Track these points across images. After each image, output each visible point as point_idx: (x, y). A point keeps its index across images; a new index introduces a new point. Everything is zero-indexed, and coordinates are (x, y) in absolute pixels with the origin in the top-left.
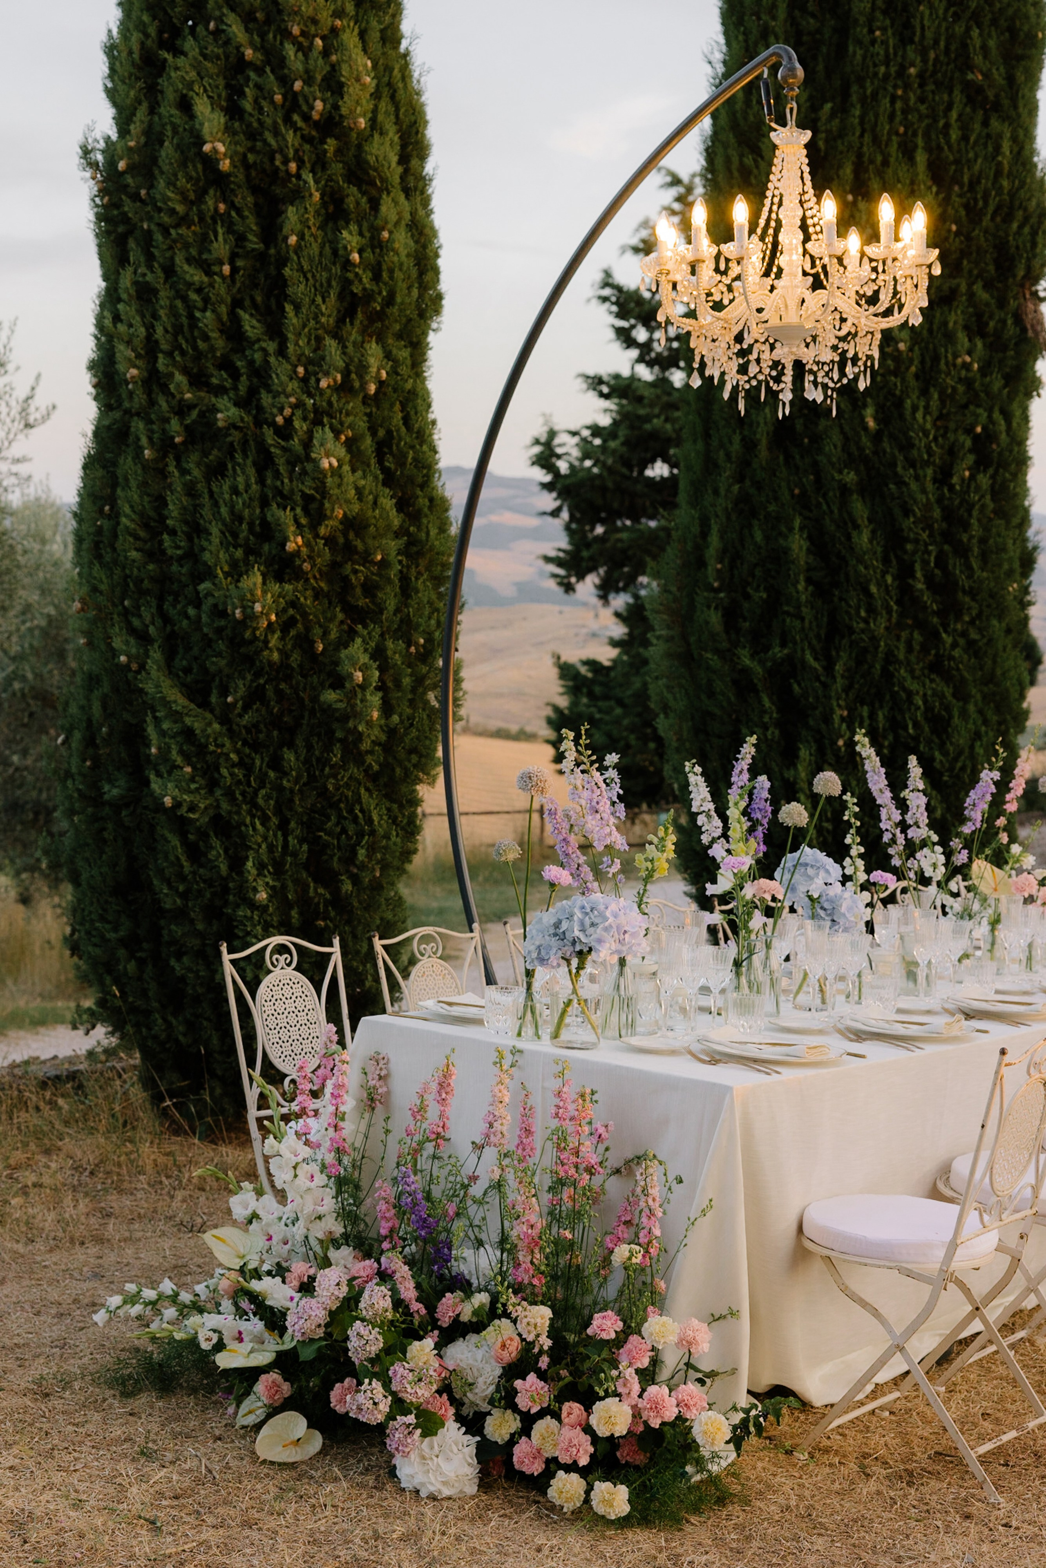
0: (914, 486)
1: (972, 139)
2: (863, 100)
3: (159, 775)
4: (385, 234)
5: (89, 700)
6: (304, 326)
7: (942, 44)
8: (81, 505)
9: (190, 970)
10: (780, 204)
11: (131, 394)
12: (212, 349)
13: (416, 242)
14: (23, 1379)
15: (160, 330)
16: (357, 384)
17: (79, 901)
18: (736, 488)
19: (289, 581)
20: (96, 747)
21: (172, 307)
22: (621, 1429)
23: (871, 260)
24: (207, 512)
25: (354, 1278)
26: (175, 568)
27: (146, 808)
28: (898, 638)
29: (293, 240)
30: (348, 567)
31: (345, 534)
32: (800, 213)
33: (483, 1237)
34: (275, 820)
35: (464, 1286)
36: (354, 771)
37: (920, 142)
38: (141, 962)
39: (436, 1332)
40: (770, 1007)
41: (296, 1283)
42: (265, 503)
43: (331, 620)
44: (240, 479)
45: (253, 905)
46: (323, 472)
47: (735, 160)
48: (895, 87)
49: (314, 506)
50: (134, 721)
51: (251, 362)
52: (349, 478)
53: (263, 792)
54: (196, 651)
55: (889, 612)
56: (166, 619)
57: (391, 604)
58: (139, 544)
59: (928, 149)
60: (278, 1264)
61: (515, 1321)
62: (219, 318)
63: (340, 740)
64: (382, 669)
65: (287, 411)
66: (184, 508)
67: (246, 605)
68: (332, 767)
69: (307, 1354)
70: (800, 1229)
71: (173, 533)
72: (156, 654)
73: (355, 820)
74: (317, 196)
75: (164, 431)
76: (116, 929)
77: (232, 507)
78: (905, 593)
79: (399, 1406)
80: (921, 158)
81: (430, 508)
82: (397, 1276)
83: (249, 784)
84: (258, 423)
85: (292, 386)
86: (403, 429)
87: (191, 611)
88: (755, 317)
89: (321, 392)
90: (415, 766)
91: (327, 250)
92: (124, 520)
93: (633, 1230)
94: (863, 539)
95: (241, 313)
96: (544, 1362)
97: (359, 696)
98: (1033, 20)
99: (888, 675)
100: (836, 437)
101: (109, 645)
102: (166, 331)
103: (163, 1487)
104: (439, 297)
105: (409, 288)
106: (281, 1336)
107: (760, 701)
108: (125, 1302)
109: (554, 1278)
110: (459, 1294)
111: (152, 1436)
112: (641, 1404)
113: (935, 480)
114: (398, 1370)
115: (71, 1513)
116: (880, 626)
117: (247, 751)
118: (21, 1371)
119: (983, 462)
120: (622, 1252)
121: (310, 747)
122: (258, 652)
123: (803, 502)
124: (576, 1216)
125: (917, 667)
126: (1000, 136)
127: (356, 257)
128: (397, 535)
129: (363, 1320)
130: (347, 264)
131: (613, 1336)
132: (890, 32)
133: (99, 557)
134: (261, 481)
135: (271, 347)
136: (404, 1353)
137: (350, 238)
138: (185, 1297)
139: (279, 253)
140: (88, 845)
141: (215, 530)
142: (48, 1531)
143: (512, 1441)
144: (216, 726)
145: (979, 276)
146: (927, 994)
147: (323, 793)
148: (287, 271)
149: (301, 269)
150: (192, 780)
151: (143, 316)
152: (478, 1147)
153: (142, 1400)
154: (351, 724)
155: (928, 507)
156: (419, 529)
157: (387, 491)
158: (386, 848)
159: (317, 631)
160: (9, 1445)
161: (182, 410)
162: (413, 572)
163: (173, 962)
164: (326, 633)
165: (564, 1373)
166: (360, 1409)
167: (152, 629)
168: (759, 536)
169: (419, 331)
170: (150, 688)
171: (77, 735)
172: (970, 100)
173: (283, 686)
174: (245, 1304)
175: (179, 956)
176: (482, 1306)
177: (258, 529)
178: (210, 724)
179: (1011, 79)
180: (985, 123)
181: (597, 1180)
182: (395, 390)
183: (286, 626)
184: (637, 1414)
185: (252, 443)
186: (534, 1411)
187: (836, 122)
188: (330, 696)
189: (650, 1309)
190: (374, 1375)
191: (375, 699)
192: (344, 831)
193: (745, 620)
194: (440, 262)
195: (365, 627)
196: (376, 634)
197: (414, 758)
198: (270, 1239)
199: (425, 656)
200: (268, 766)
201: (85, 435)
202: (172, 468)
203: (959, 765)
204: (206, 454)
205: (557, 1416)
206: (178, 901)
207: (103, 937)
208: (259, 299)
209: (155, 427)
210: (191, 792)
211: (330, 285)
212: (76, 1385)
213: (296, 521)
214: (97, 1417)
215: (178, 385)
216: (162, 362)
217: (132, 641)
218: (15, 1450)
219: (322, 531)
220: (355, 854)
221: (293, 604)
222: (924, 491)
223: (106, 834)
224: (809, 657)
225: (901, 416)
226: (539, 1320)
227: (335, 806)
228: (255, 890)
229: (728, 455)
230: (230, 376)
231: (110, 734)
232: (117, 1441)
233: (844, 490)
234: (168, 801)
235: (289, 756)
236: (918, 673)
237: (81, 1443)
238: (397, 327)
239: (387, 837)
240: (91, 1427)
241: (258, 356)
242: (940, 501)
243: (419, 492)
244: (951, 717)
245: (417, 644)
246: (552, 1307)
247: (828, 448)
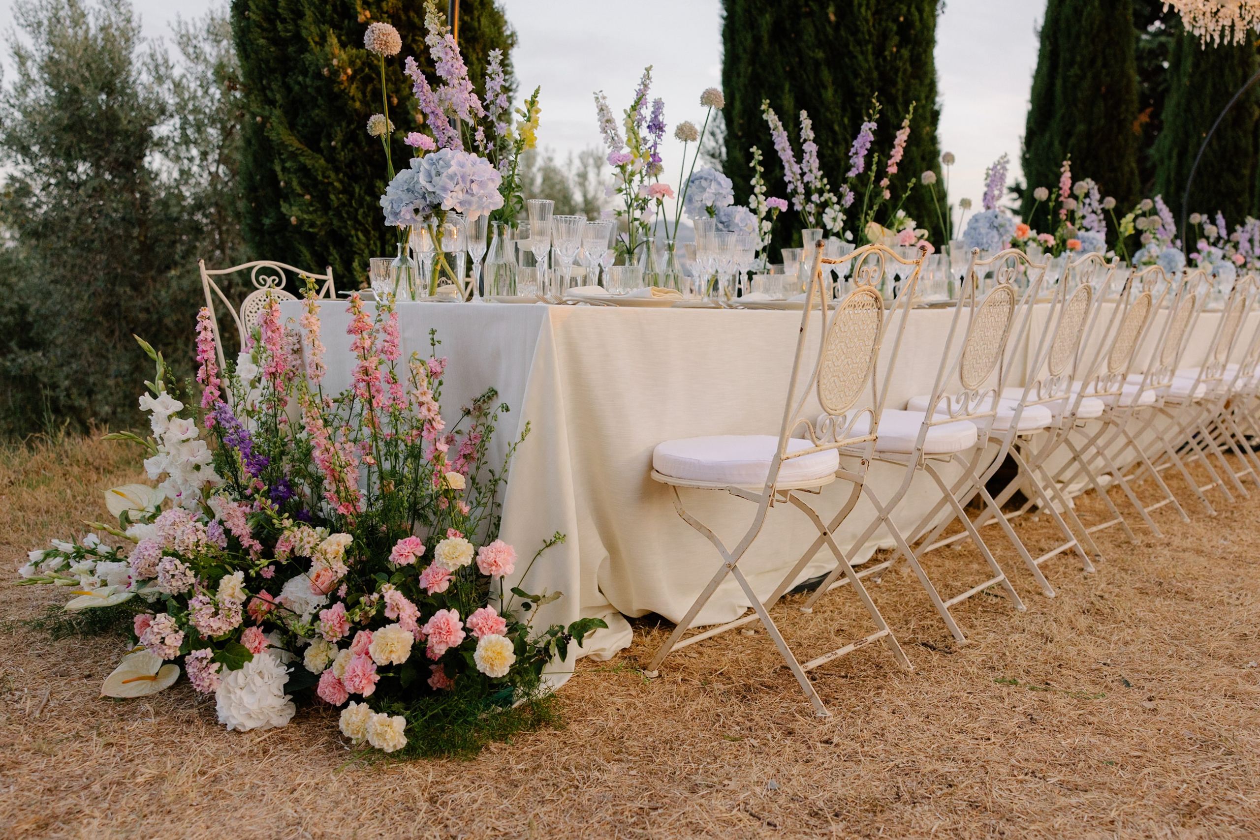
0: (860, 57)
18: (750, 69)
94: (829, 95)
100: (811, 29)
113: (873, 54)
119: (905, 41)
123: (791, 75)
155: (869, 72)
210: (310, 213)
222: (866, 60)
225: (852, 12)
229: (745, 49)
233: (817, 64)
242: (877, 68)
247: (805, 37)
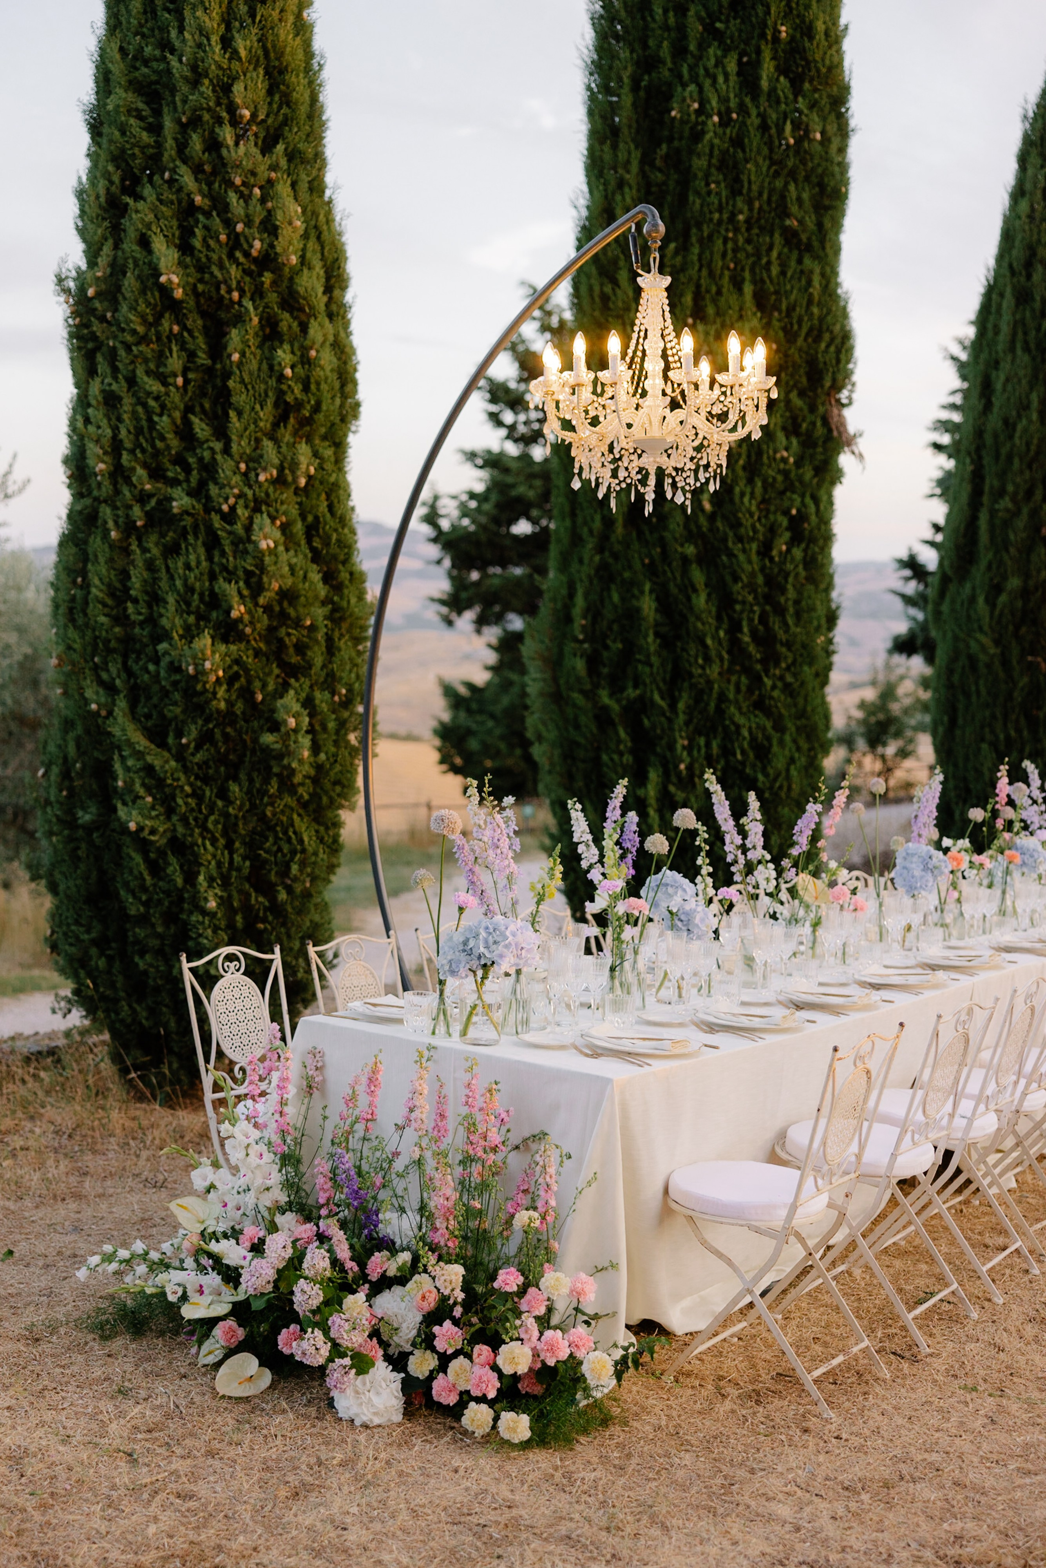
0: (742, 557)
1: (789, 274)
2: (701, 241)
3: (125, 804)
4: (313, 353)
5: (65, 740)
6: (246, 429)
7: (765, 196)
8: (57, 577)
9: (151, 965)
10: (645, 337)
11: (99, 484)
12: (168, 448)
13: (339, 359)
14: (15, 1326)
15: (123, 432)
16: (290, 478)
17: (58, 907)
18: (597, 558)
19: (233, 643)
20: (71, 779)
21: (134, 412)
22: (522, 1368)
23: (721, 386)
24: (164, 584)
25: (297, 1240)
26: (137, 630)
27: (113, 830)
28: (729, 681)
29: (236, 357)
30: (283, 631)
31: (280, 603)
32: (662, 345)
33: (405, 1205)
34: (222, 842)
35: (389, 1246)
36: (288, 800)
37: (747, 275)
38: (110, 959)
39: (367, 1286)
40: (639, 1002)
41: (248, 1244)
42: (213, 577)
43: (270, 673)
44: (192, 557)
45: (204, 912)
46: (262, 552)
47: (597, 289)
48: (727, 230)
49: (254, 580)
50: (102, 758)
51: (201, 459)
52: (284, 557)
53: (212, 818)
54: (155, 700)
55: (722, 659)
56: (130, 673)
57: (318, 661)
58: (106, 610)
59: (754, 282)
60: (233, 1228)
61: (434, 1278)
62: (174, 422)
63: (276, 775)
64: (311, 715)
65: (232, 501)
66: (145, 581)
67: (198, 663)
68: (270, 797)
69: (257, 1305)
70: (666, 1191)
71: (135, 601)
72: (122, 704)
73: (289, 840)
74: (256, 320)
75: (127, 516)
76: (88, 932)
77: (186, 580)
78: (735, 646)
79: (337, 1350)
80: (748, 289)
81: (351, 580)
82: (334, 1240)
83: (200, 812)
84: (208, 510)
85: (236, 479)
86: (328, 515)
87: (151, 667)
88: (624, 430)
89: (260, 485)
90: (339, 795)
91: (265, 366)
92: (94, 590)
93: (529, 1196)
94: (701, 600)
95: (192, 418)
96: (458, 1311)
97: (293, 738)
98: (838, 177)
99: (720, 711)
100: (679, 517)
101: (82, 695)
102: (129, 432)
103: (138, 1422)
104: (358, 405)
105: (333, 398)
106: (236, 1288)
107: (617, 734)
108: (103, 1261)
109: (465, 1238)
110: (386, 1253)
111: (128, 1376)
112: (540, 1346)
113: (759, 553)
114: (335, 1320)
115: (61, 1448)
116: (714, 671)
117: (199, 783)
118: (14, 1319)
119: (797, 537)
120: (522, 1218)
121: (251, 781)
122: (208, 702)
123: (652, 570)
124: (484, 1187)
125: (744, 706)
126: (811, 272)
127: (288, 372)
128: (323, 603)
129: (306, 1278)
130: (281, 377)
131: (515, 1289)
132: (723, 185)
133: (73, 620)
134: (210, 559)
135: (218, 446)
136: (340, 1304)
137: (284, 356)
138: (154, 1256)
139: (224, 368)
140: (64, 861)
141: (171, 599)
142: (41, 1465)
143: (431, 1377)
144: (173, 763)
145: (795, 386)
146: (764, 987)
147: (263, 818)
148: (231, 383)
149: (242, 381)
150: (153, 808)
151: (109, 420)
152: (400, 1128)
153: (118, 1343)
154: (285, 762)
155: (753, 575)
156: (342, 598)
157: (315, 566)
158: (314, 863)
159: (257, 684)
160: (6, 1388)
161: (142, 498)
162: (336, 634)
163: (137, 959)
164: (264, 685)
165: (475, 1320)
166: (304, 1354)
167: (118, 682)
168: (616, 597)
169: (341, 433)
170: (116, 731)
171: (55, 770)
172: (787, 242)
173: (228, 730)
174: (206, 1262)
175: (142, 954)
176: (404, 1264)
177: (207, 599)
178: (167, 762)
179: (820, 225)
180: (800, 261)
181: (500, 1156)
182: (321, 483)
183: (231, 680)
184: (536, 1354)
185: (202, 527)
186: (449, 1352)
187: (679, 260)
188: (268, 738)
189: (546, 1265)
190: (316, 1325)
191: (306, 741)
192: (280, 849)
193: (604, 666)
194: (358, 375)
195: (297, 680)
196: (306, 687)
197: (338, 789)
198: (225, 1206)
199: (347, 703)
200: (217, 796)
201: (60, 518)
202: (134, 547)
203: (777, 785)
204: (163, 535)
205: (469, 1356)
206: (142, 909)
207: (77, 938)
208: (207, 406)
209: (120, 513)
210: (152, 818)
211: (267, 395)
212: (62, 1331)
213: (239, 592)
214: (80, 1358)
215: (140, 478)
216: (125, 457)
217: (101, 691)
218: (11, 1392)
219: (261, 601)
220: (288, 868)
221: (237, 661)
222: (750, 562)
223: (80, 853)
224: (657, 697)
225: (732, 501)
226: (453, 1277)
227: (272, 829)
228: (206, 900)
229: (591, 531)
230: (183, 470)
231: (83, 768)
232: (98, 1381)
233: (685, 561)
234: (132, 826)
235: (234, 788)
236: (744, 710)
237: (67, 1383)
238: (323, 430)
239: (315, 854)
240: (75, 1369)
241: (207, 454)
242: (763, 569)
243: (341, 567)
244: (771, 745)
245: (340, 694)
246: (464, 1265)
247: (672, 526)
